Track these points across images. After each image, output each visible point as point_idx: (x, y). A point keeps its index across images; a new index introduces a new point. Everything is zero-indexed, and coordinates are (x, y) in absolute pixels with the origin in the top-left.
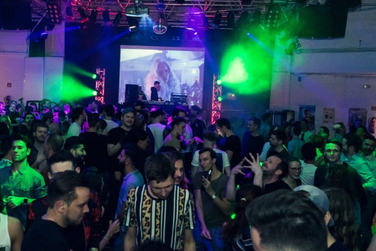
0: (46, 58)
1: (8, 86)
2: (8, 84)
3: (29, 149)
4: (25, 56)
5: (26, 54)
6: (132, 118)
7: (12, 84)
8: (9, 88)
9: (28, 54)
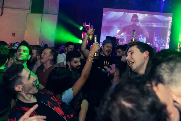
0: (43, 14)
1: (12, 36)
2: (12, 33)
3: (30, 55)
4: (28, 12)
5: (28, 11)
6: (111, 48)
7: (15, 34)
8: (13, 37)
9: (30, 11)
